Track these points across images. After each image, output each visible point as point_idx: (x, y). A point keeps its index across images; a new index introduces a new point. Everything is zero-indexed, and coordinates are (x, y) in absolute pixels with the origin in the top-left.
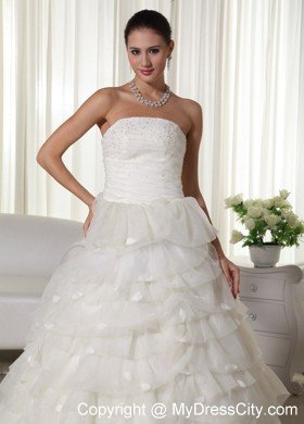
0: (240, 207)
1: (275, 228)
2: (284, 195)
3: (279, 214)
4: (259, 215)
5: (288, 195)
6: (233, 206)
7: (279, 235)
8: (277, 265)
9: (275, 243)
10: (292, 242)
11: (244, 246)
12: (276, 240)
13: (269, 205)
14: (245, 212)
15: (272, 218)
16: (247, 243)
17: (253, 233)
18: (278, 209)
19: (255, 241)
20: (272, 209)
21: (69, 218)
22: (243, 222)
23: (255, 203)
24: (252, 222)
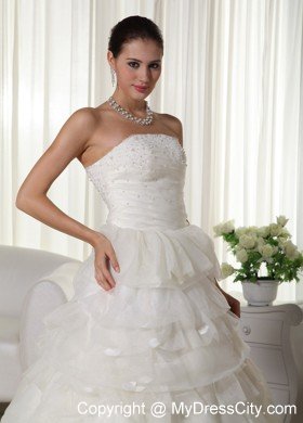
0: (231, 236)
1: (271, 261)
2: (282, 222)
3: (275, 243)
4: (253, 244)
5: (286, 221)
6: (224, 234)
7: (276, 268)
8: (275, 303)
9: (272, 278)
10: (291, 276)
11: (236, 281)
12: (273, 274)
13: (265, 234)
14: (237, 241)
15: (267, 249)
16: (239, 278)
17: (246, 266)
18: (275, 238)
19: (248, 276)
20: (268, 238)
21: (39, 248)
22: (235, 253)
23: (248, 231)
24: (244, 254)
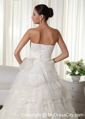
1: (79, 70)
2: (82, 60)
3: (80, 66)
4: (74, 66)
5: (83, 60)
6: (67, 63)
7: (80, 72)
8: (80, 81)
9: (79, 75)
10: (84, 74)
11: (70, 75)
14: (70, 65)
15: (78, 67)
17: (73, 71)
19: (73, 74)
20: (78, 64)
22: (69, 68)
23: (73, 63)
24: (72, 68)
